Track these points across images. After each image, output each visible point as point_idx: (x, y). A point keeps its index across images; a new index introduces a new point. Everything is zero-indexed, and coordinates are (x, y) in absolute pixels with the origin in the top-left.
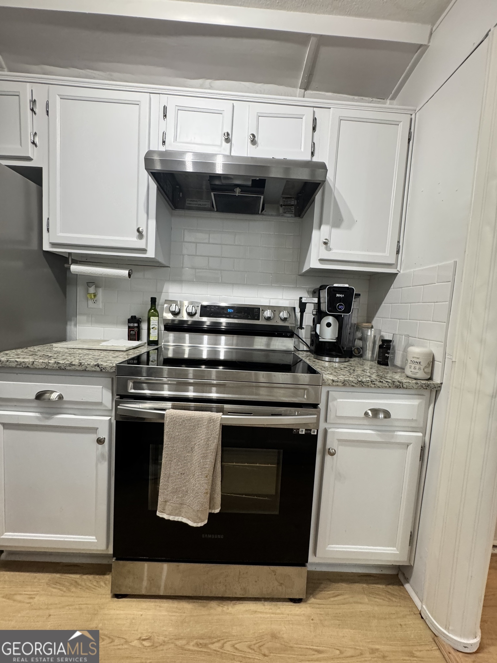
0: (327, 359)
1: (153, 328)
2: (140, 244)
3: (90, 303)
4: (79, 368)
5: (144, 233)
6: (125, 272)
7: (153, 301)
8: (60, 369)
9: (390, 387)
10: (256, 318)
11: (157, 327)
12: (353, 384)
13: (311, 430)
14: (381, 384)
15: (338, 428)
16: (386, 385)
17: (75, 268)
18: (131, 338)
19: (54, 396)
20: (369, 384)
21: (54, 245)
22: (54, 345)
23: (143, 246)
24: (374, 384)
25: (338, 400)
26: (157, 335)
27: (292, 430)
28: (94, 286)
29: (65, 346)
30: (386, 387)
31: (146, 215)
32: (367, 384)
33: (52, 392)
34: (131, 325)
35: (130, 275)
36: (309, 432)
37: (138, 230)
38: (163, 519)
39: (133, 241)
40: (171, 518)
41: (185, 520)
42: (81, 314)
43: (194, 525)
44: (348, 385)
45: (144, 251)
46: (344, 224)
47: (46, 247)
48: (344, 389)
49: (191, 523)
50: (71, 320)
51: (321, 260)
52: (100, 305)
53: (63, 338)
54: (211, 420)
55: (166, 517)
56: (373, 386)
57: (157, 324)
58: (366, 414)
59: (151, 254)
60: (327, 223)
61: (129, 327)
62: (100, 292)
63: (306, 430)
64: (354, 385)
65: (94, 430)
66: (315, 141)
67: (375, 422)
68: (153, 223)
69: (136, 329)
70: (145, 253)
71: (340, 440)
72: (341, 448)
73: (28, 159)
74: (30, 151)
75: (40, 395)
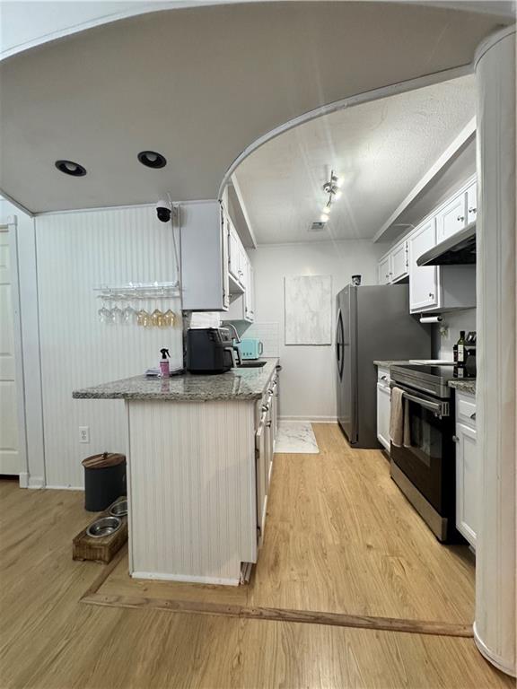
3: (445, 337)
6: (437, 319)
17: (423, 320)
19: (386, 379)
21: (413, 310)
23: (434, 303)
35: (439, 320)
37: (431, 295)
47: (411, 312)
52: (448, 338)
57: (462, 350)
61: (454, 352)
68: (439, 288)
70: (438, 306)
71: (464, 434)
72: (466, 442)
73: (406, 273)
74: (406, 269)
75: (383, 378)
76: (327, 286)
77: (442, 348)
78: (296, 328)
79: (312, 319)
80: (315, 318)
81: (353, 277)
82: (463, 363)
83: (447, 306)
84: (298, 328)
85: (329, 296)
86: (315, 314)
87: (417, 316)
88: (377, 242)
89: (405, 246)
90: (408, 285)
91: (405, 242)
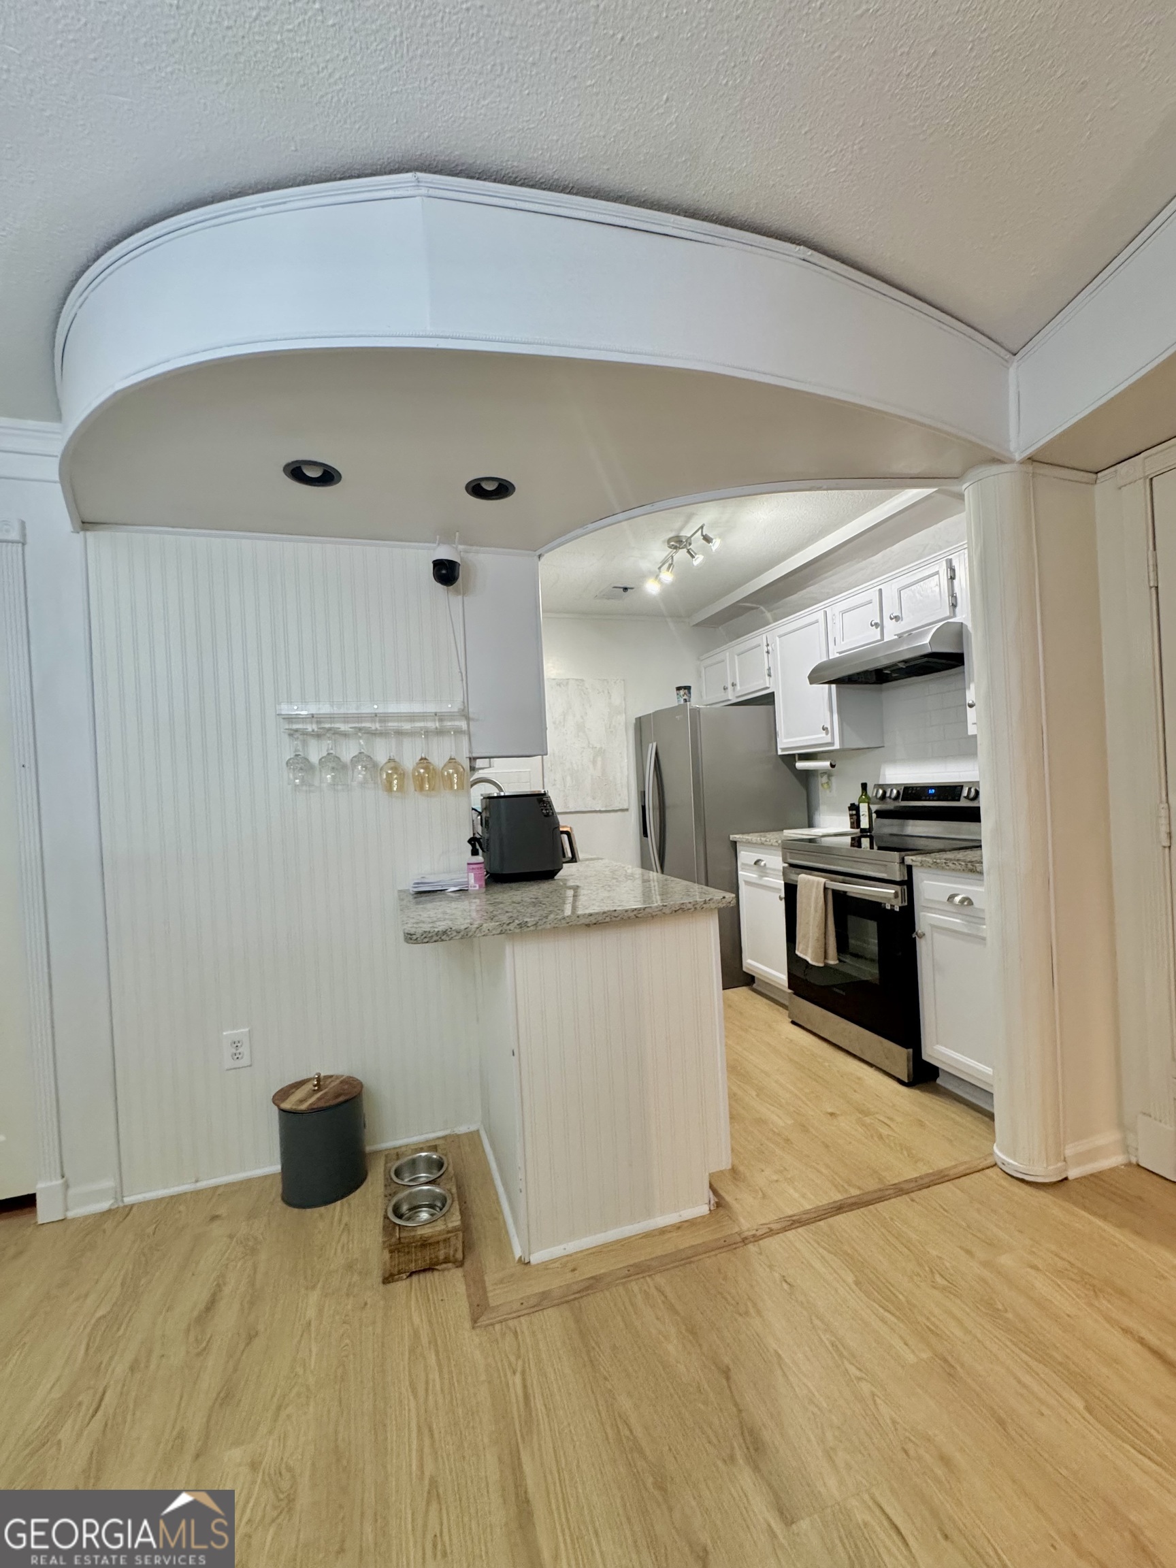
1: (863, 815)
2: (828, 739)
4: (769, 844)
5: (829, 729)
6: (827, 764)
7: (864, 786)
8: (762, 843)
10: (957, 799)
11: (867, 814)
13: (894, 906)
15: (929, 912)
16: (960, 868)
17: (800, 765)
18: (852, 824)
19: (762, 864)
21: (783, 749)
23: (831, 741)
27: (880, 903)
28: (825, 777)
31: (828, 714)
34: (852, 812)
35: (832, 766)
37: (825, 727)
39: (823, 737)
42: (820, 805)
45: (832, 744)
47: (780, 753)
52: (834, 794)
55: (799, 954)
57: (867, 811)
58: (951, 897)
59: (837, 746)
61: (851, 815)
62: (834, 781)
65: (778, 890)
66: (956, 590)
68: (836, 718)
69: (855, 817)
70: (833, 746)
71: (933, 926)
72: (935, 935)
73: (767, 688)
74: (767, 682)
75: (757, 863)
76: (617, 700)
77: (822, 808)
78: (564, 779)
79: (594, 762)
80: (599, 759)
81: (679, 689)
82: (870, 829)
83: (847, 746)
84: (568, 778)
85: (621, 719)
86: (601, 752)
87: (789, 760)
88: (697, 625)
89: (765, 644)
90: (771, 707)
91: (764, 636)
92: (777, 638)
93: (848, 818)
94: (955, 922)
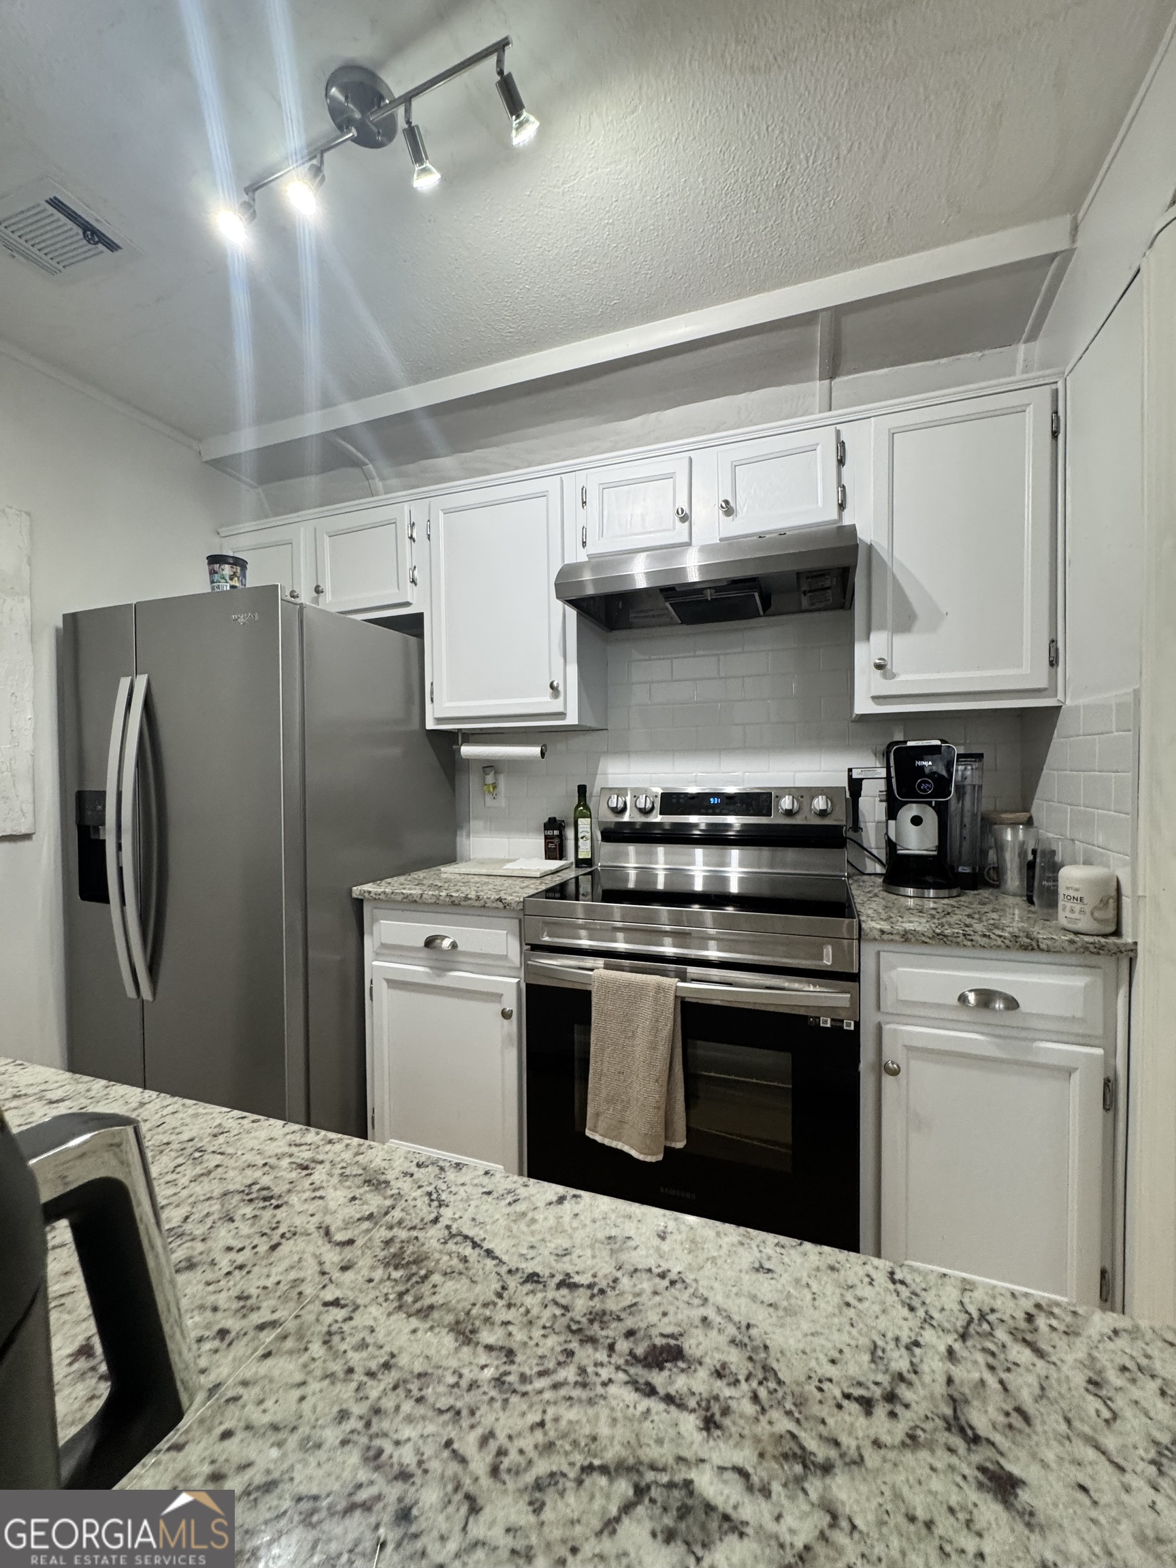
0: (910, 891)
1: (582, 838)
2: (556, 706)
3: (488, 798)
4: (477, 904)
5: (561, 688)
6: (536, 750)
7: (582, 790)
8: (453, 903)
9: (1008, 947)
10: (764, 812)
11: (589, 835)
12: (923, 938)
13: (842, 1021)
14: (985, 940)
15: (907, 1024)
16: (999, 943)
17: (467, 750)
18: (550, 855)
19: (446, 944)
20: (959, 940)
21: (439, 720)
22: (443, 869)
23: (561, 709)
24: (972, 940)
25: (899, 969)
26: (589, 850)
27: (806, 1018)
28: (492, 773)
29: (457, 871)
30: (999, 947)
31: (562, 660)
32: (954, 940)
33: (443, 938)
34: (549, 833)
35: (543, 754)
36: (838, 1024)
37: (552, 686)
38: (594, 1141)
39: (543, 702)
40: (607, 1142)
41: (626, 1149)
42: (475, 818)
43: (641, 1157)
44: (913, 940)
45: (562, 715)
46: (918, 625)
47: (430, 725)
48: (905, 948)
49: (634, 1154)
50: (461, 828)
51: (876, 699)
52: (502, 802)
53: (451, 859)
54: (659, 988)
55: (598, 1138)
56: (969, 943)
57: (589, 830)
58: (963, 999)
59: (572, 719)
60: (882, 627)
61: (546, 837)
62: (502, 781)
63: (832, 1020)
64: (927, 940)
65: (498, 997)
66: (844, 482)
67: (985, 1016)
68: (573, 670)
69: (557, 841)
70: (564, 719)
71: (910, 1048)
72: (912, 1063)
73: (407, 604)
74: (410, 594)
75: (430, 943)
81: (213, 561)
83: (583, 722)
88: (206, 462)
89: (407, 522)
90: (413, 640)
91: (406, 506)
92: (441, 513)
93: (542, 841)
94: (972, 1038)
